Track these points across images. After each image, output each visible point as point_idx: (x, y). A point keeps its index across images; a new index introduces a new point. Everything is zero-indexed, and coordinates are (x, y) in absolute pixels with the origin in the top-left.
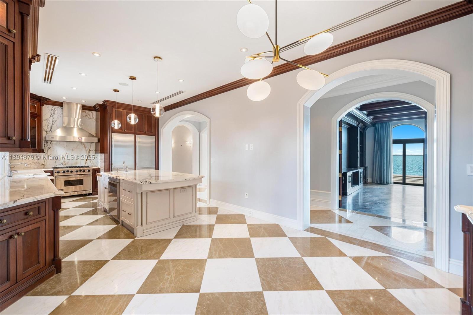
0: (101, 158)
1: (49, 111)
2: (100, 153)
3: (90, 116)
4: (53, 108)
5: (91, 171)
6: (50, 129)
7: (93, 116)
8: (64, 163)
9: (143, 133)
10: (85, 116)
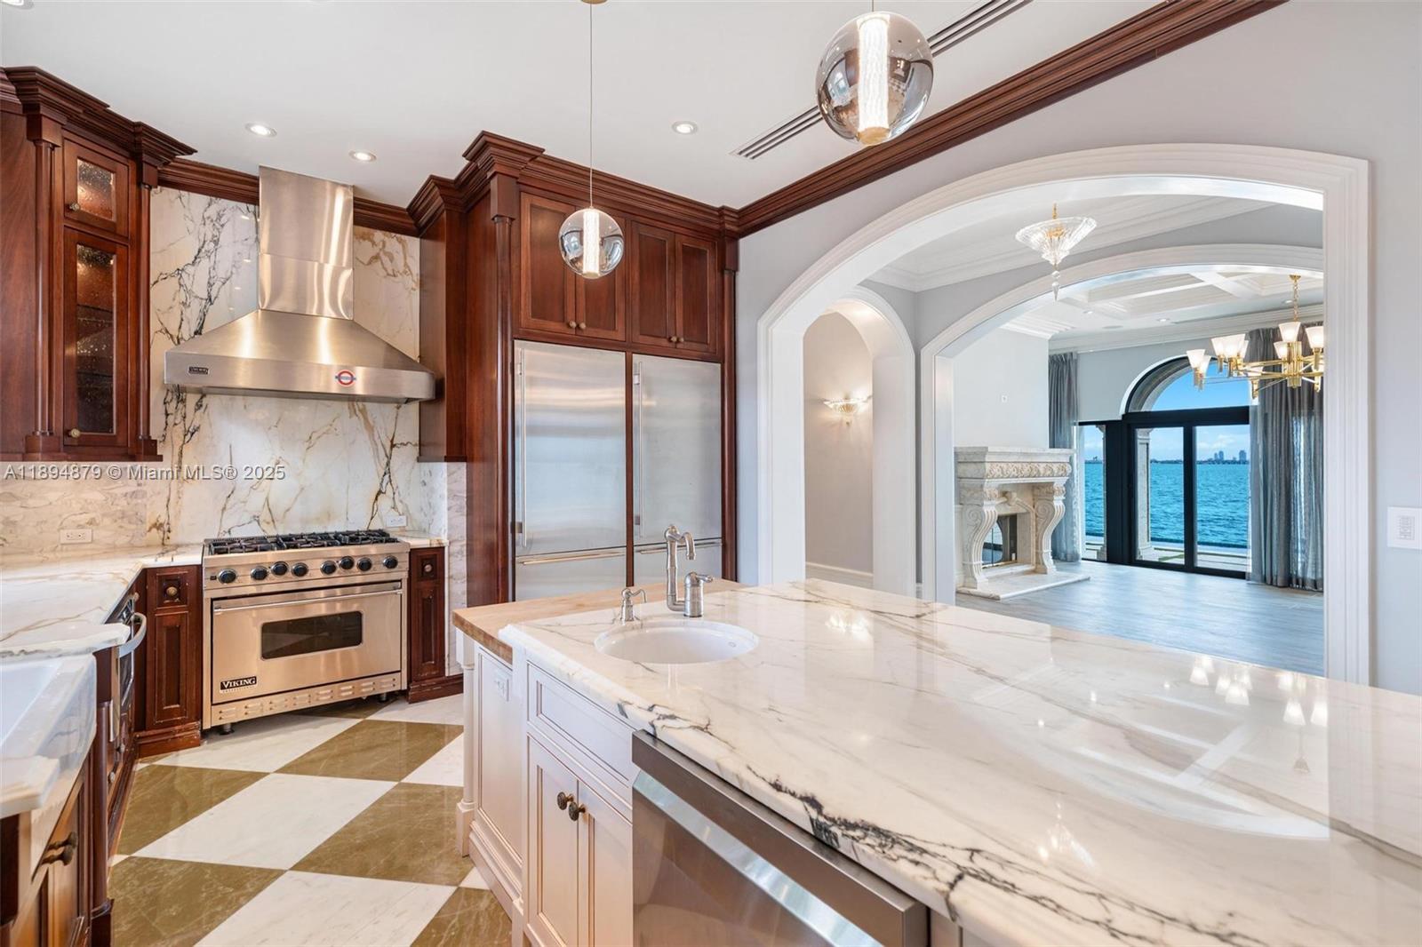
0: (449, 490)
1: (190, 224)
2: (448, 459)
3: (392, 260)
4: (212, 212)
5: (404, 563)
6: (194, 327)
7: (405, 258)
8: (265, 516)
9: (664, 342)
10: (370, 263)
